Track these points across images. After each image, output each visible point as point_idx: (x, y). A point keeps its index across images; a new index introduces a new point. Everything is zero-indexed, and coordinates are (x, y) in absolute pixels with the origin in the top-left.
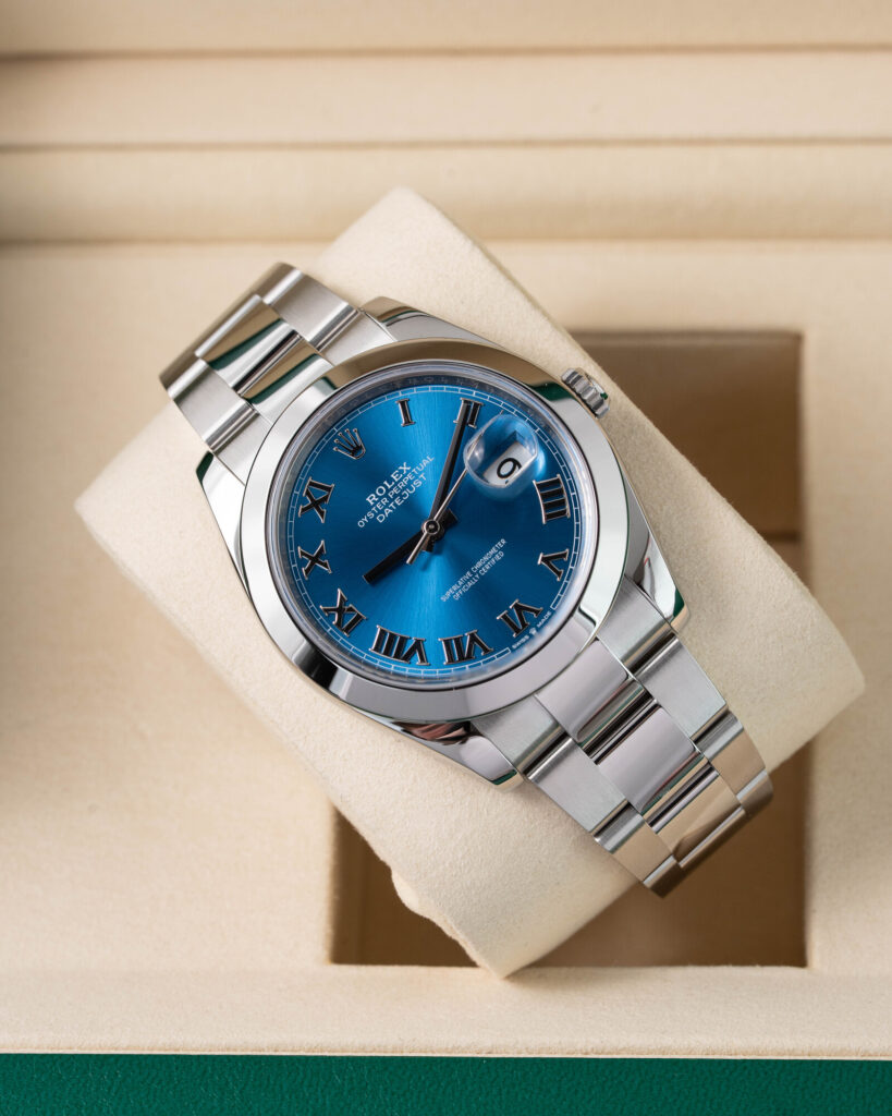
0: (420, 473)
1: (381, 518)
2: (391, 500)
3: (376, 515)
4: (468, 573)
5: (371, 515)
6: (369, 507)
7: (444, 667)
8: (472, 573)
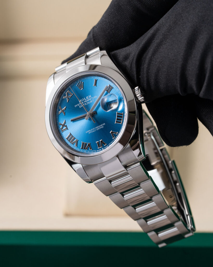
0: (93, 99)
1: (80, 107)
2: (84, 103)
3: (80, 105)
4: (94, 128)
5: (78, 105)
6: (79, 103)
7: (80, 149)
8: (95, 128)
